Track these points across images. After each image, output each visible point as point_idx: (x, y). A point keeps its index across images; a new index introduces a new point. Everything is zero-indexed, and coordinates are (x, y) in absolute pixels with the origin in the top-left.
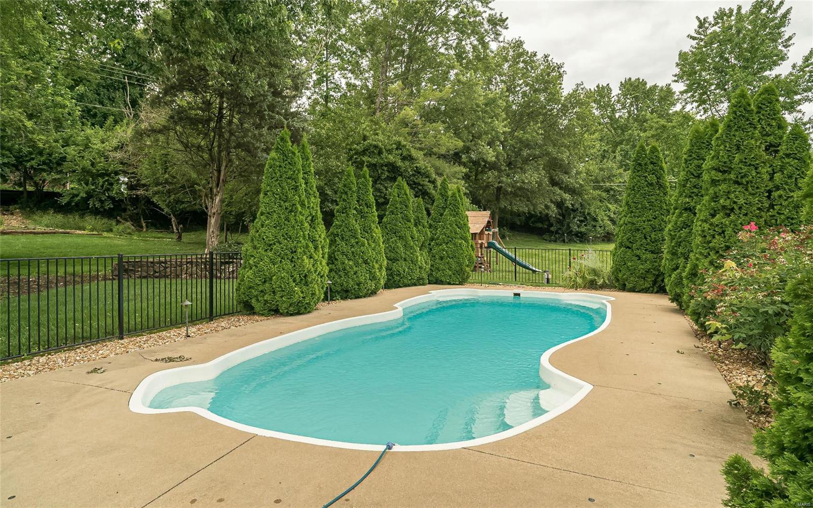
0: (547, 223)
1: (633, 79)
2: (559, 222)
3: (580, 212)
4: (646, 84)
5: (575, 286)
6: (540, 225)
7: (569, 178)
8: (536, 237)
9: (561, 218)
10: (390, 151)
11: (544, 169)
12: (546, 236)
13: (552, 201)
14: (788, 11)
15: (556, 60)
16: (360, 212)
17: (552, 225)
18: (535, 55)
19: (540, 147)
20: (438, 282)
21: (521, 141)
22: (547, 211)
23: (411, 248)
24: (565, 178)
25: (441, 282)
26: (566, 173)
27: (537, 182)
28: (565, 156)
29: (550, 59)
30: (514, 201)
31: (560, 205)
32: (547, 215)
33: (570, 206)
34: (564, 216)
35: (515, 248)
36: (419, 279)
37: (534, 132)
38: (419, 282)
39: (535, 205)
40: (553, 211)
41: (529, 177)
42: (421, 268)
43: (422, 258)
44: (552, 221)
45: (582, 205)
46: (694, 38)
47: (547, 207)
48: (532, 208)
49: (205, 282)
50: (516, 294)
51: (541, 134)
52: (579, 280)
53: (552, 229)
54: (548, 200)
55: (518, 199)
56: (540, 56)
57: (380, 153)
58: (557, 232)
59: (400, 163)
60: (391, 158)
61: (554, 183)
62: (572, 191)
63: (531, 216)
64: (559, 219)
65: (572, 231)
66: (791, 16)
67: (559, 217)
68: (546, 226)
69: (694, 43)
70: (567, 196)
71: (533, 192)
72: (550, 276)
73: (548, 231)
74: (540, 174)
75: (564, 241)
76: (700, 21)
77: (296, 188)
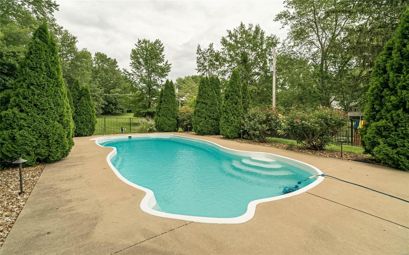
1: (101, 53)
4: (107, 56)
14: (163, 47)
35: (105, 118)
46: (137, 46)
50: (129, 137)
66: (164, 49)
69: (136, 47)
76: (139, 40)
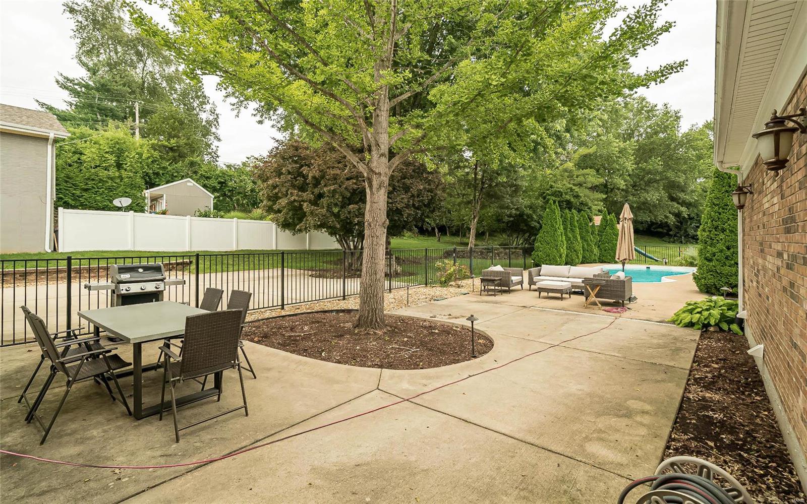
0: (666, 228)
2: (677, 227)
3: (697, 220)
5: (681, 265)
6: (660, 230)
7: (685, 195)
8: (657, 239)
9: (679, 224)
10: (566, 194)
11: (663, 189)
12: (666, 238)
13: (670, 213)
15: (673, 108)
16: (571, 229)
17: (671, 230)
18: (656, 106)
19: (661, 173)
20: (602, 262)
21: (644, 170)
22: (666, 220)
23: (591, 245)
24: (682, 195)
25: (605, 262)
26: (683, 191)
27: (657, 200)
28: (681, 180)
29: (668, 106)
30: (638, 213)
31: (678, 215)
32: (666, 223)
33: (686, 216)
34: (681, 223)
35: (646, 247)
36: (594, 260)
37: (656, 163)
38: (594, 262)
39: (656, 216)
40: (672, 220)
41: (651, 196)
42: (595, 255)
43: (596, 251)
44: (671, 227)
45: (697, 215)
47: (666, 217)
48: (653, 218)
49: (523, 260)
51: (662, 165)
52: (684, 262)
53: (671, 233)
54: (667, 212)
55: (641, 211)
56: (660, 107)
57: (561, 195)
58: (675, 236)
59: (572, 200)
60: (568, 197)
61: (672, 199)
62: (688, 205)
63: (652, 223)
64: (677, 225)
65: (689, 234)
67: (677, 223)
68: (665, 231)
70: (683, 209)
71: (655, 206)
72: (667, 261)
73: (668, 234)
74: (660, 193)
75: (681, 242)
77: (556, 223)
